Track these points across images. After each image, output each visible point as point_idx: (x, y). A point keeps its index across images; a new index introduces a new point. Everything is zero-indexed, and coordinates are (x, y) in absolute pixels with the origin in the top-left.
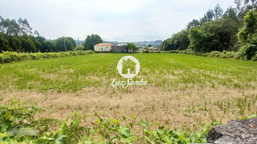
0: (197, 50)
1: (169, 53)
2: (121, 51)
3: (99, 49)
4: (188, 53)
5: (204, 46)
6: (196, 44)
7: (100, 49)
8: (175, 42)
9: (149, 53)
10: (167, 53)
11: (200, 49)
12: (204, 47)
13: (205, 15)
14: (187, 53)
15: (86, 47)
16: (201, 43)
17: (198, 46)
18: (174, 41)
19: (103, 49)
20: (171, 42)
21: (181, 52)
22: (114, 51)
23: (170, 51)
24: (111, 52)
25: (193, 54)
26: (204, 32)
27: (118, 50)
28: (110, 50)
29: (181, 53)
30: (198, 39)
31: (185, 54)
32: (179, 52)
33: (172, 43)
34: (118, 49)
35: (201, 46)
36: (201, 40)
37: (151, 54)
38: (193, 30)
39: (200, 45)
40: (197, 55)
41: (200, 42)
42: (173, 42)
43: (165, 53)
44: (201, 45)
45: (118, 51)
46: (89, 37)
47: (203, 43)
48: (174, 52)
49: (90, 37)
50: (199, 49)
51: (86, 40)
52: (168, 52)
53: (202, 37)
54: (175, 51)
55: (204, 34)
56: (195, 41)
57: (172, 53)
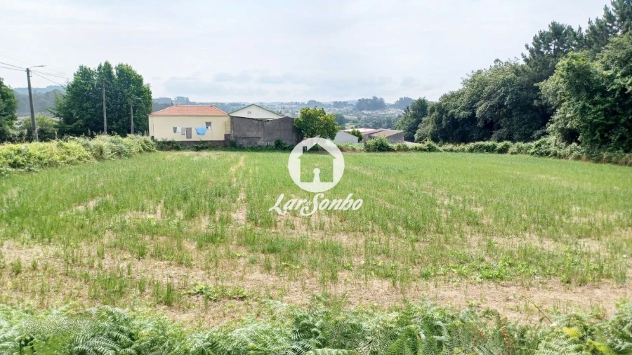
0: (596, 141)
1: (471, 151)
2: (273, 144)
3: (175, 130)
4: (555, 154)
5: (624, 125)
6: (590, 118)
7: (179, 129)
8: (480, 108)
9: (390, 150)
10: (463, 150)
11: (606, 135)
12: (624, 130)
13: (606, 9)
14: (548, 154)
15: (68, 119)
16: (609, 113)
17: (597, 125)
18: (474, 102)
19: (194, 132)
20: (464, 109)
21: (522, 148)
22: (240, 142)
23: (472, 145)
24: (230, 144)
25: (578, 158)
26: (619, 75)
27: (259, 138)
28: (222, 138)
29: (520, 150)
30: (597, 98)
31: (542, 154)
32: (511, 150)
33: (469, 113)
34: (260, 134)
35: (611, 127)
36: (607, 105)
37: (399, 153)
38: (574, 62)
39: (608, 120)
40: (599, 161)
41: (605, 110)
42: (471, 107)
43: (451, 150)
44: (610, 122)
45: (261, 142)
46: (84, 74)
47: (615, 113)
48: (490, 150)
49: (92, 73)
50: (602, 136)
51: (69, 89)
52: (462, 146)
53: (614, 91)
54: (494, 147)
55: (619, 81)
56: (584, 107)
57: (481, 151)
